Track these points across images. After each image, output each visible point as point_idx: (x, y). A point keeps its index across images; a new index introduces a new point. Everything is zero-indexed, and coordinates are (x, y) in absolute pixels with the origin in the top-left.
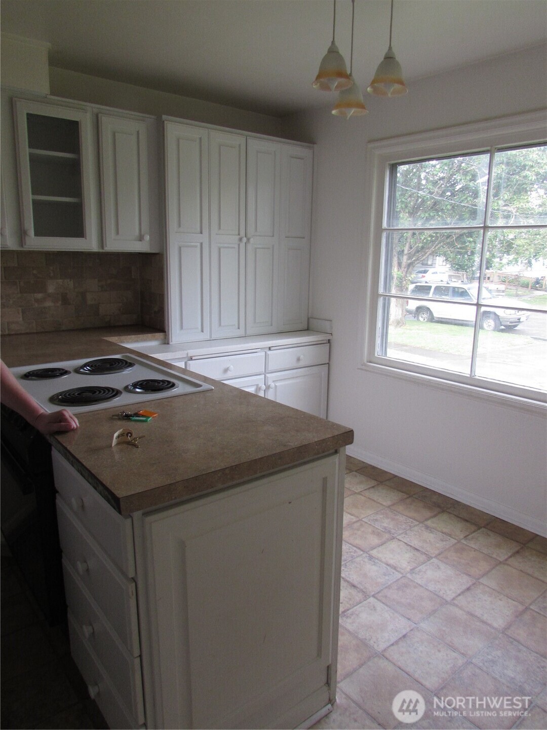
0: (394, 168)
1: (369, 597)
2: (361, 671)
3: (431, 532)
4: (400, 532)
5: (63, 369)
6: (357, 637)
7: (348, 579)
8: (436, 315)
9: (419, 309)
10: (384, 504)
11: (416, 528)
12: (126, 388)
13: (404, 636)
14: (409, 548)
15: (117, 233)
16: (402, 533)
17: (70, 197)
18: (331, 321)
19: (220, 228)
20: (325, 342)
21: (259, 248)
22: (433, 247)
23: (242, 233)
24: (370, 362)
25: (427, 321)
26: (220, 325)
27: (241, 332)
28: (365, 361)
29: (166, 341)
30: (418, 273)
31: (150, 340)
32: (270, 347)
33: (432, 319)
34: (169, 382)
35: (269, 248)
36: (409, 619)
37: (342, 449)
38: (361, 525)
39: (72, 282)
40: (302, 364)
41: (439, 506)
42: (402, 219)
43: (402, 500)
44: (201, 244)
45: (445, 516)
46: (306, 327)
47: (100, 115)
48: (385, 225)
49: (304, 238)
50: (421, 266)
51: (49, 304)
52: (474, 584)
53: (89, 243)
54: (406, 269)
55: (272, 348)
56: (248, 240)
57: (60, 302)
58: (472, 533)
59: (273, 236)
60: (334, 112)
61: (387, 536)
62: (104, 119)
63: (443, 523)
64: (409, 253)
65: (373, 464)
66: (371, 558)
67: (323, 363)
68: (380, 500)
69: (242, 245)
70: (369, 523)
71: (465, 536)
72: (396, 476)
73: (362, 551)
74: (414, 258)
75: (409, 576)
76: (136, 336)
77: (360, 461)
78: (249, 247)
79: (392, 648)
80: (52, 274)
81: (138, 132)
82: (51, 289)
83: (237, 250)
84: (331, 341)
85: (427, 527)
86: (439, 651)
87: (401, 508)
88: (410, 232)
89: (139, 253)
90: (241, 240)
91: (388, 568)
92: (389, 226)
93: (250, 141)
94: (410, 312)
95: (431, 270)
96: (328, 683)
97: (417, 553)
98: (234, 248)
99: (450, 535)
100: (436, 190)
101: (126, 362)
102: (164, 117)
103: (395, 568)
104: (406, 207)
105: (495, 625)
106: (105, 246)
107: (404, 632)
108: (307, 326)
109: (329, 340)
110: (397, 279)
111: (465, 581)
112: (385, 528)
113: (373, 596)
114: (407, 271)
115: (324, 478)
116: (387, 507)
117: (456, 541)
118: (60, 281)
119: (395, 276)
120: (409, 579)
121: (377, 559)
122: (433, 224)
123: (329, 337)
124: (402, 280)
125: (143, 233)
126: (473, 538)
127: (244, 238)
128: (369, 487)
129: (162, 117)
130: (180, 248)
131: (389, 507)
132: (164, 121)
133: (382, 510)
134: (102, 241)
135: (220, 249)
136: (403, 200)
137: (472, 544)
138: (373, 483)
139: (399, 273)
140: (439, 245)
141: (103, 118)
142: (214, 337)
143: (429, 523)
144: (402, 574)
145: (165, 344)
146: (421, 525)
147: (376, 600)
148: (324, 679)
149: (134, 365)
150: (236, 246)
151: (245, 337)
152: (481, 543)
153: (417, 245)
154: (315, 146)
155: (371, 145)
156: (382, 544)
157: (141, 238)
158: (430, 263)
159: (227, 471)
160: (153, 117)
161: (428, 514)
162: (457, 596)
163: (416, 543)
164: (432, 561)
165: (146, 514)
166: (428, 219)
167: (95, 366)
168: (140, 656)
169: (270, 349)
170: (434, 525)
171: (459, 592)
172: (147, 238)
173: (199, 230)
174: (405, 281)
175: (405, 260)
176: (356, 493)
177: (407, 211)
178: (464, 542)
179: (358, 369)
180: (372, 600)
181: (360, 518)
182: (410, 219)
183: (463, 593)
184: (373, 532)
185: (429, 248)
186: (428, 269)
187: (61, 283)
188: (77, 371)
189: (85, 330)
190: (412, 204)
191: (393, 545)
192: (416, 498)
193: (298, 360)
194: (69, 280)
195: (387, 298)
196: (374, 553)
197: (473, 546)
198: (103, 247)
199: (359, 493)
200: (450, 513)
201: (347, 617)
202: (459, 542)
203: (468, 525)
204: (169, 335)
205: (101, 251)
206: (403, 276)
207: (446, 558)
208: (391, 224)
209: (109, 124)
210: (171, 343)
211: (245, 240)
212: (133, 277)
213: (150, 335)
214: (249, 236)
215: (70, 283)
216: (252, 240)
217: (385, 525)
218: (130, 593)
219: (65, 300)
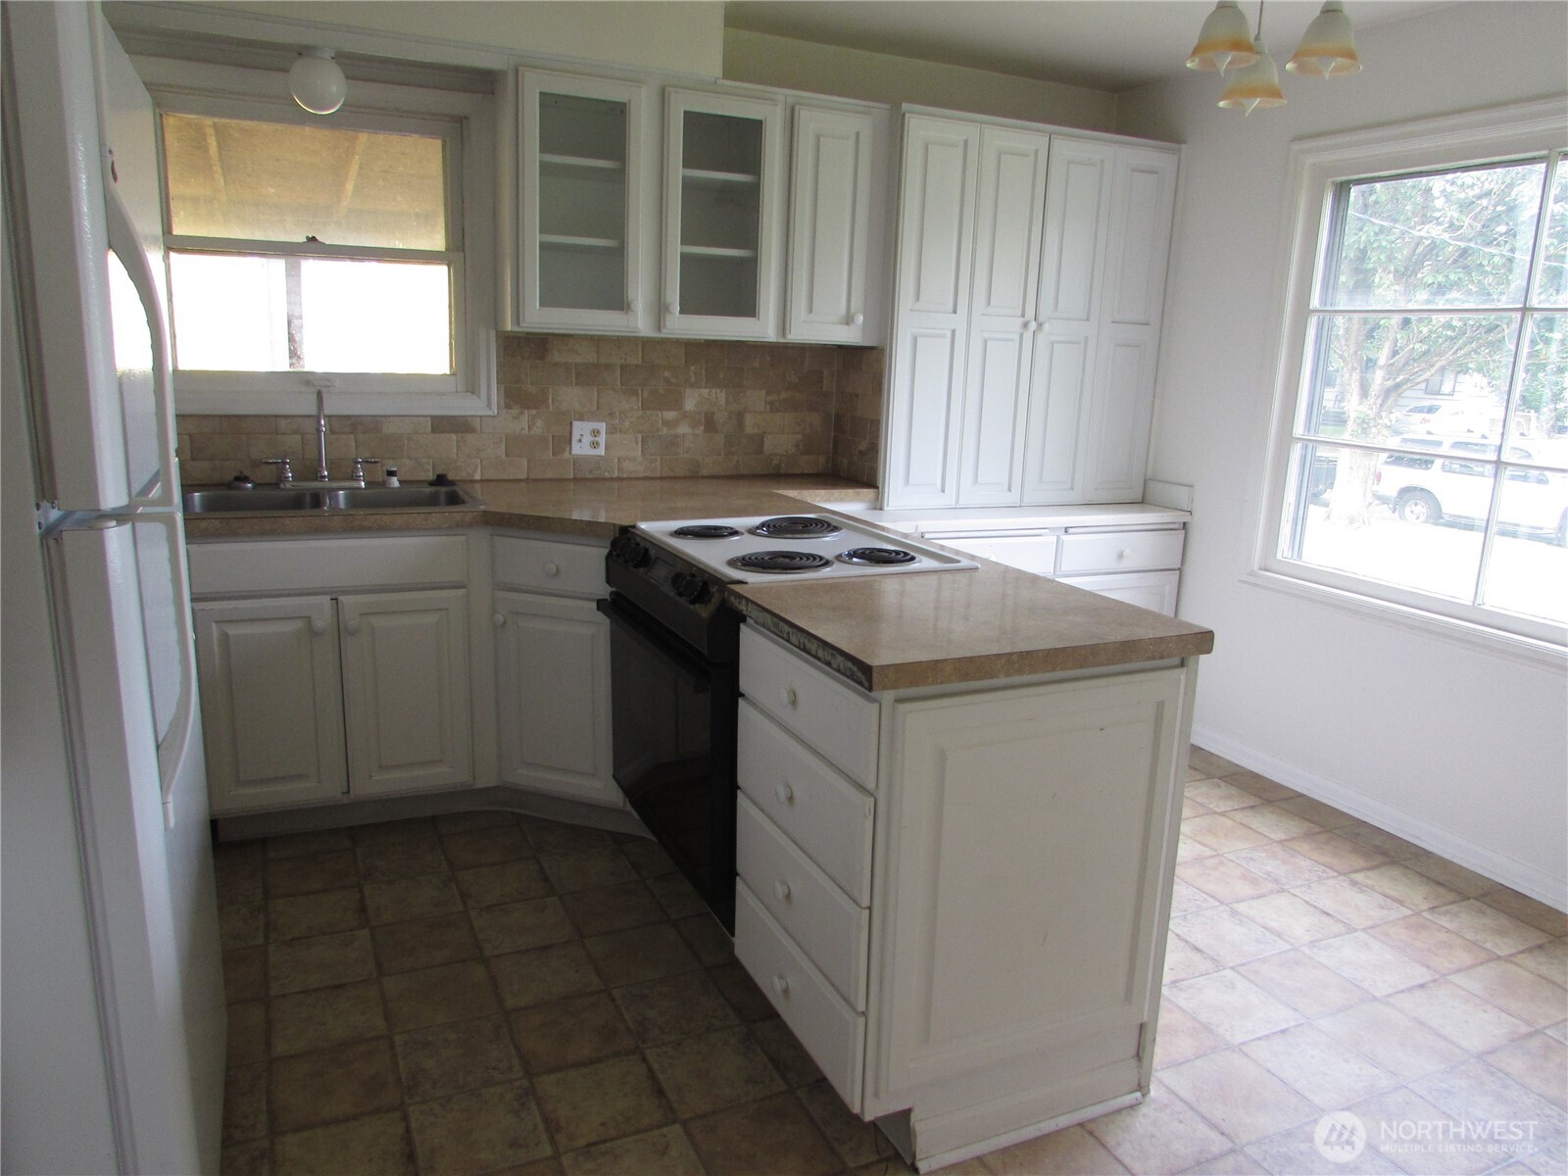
0: (1342, 190)
1: (1224, 969)
2: (1198, 1062)
3: (1362, 892)
4: (1299, 883)
5: (731, 528)
6: (1195, 1019)
7: (1188, 938)
8: (1448, 508)
9: (1408, 493)
10: (1272, 836)
11: (1331, 882)
12: (839, 558)
13: (1283, 1031)
14: (1312, 909)
15: (810, 310)
16: (1301, 886)
17: (738, 248)
18: (1190, 486)
19: (989, 303)
20: (1176, 526)
21: (1059, 342)
22: (1452, 352)
23: (1030, 314)
24: (1266, 570)
25: (1426, 522)
26: (976, 481)
27: (1013, 498)
28: (1256, 567)
29: (878, 505)
30: (1410, 411)
31: (851, 500)
32: (1066, 528)
33: (1437, 516)
34: (906, 554)
35: (1076, 343)
36: (1296, 1010)
37: (1192, 658)
38: (1221, 863)
39: (724, 392)
40: (1126, 564)
41: (1385, 854)
42: (1379, 287)
43: (1307, 836)
44: (954, 332)
45: (1395, 872)
46: (1139, 498)
47: (797, 107)
48: (1315, 302)
49: (1147, 324)
50: (1424, 396)
51: (684, 429)
52: (1435, 981)
53: (761, 328)
54: (1379, 402)
55: (1071, 531)
56: (1040, 325)
57: (702, 428)
58: (1446, 904)
59: (1088, 320)
60: (1222, 104)
61: (1271, 886)
62: (804, 115)
63: (1388, 882)
64: (1392, 364)
65: (1256, 770)
66: (1234, 913)
67: (1169, 567)
68: (1264, 830)
69: (1028, 336)
70: (1237, 861)
71: (1431, 906)
72: (1302, 795)
73: (1219, 901)
74: (1401, 377)
75: (1306, 950)
76: (827, 491)
77: (1229, 761)
78: (1040, 337)
79: (1258, 1042)
80: (693, 380)
81: (858, 134)
82: (690, 404)
83: (1018, 344)
84: (1187, 526)
85: (1354, 883)
86: (1347, 1061)
87: (1305, 847)
88: (1396, 319)
89: (840, 347)
90: (1025, 325)
91: (1266, 932)
92: (1325, 305)
93: (1057, 143)
94: (1383, 500)
95: (1445, 405)
96: (1138, 1056)
97: (1326, 920)
98: (1012, 340)
99: (1401, 902)
100: (1467, 221)
101: (829, 525)
102: (905, 106)
103: (1279, 935)
104: (1390, 258)
105: (1465, 1044)
106: (788, 332)
107: (1284, 1026)
108: (1141, 494)
109: (1184, 523)
110: (1355, 420)
111: (1421, 974)
112: (1268, 874)
113: (1232, 968)
114: (1381, 405)
115: (1158, 703)
116: (1276, 842)
117: (1412, 912)
118: (705, 391)
119: (1353, 415)
120: (1304, 953)
121: (1247, 917)
122: (1455, 298)
123: (1186, 518)
124: (1368, 423)
125: (852, 310)
126: (1447, 912)
127: (1032, 323)
128: (1244, 805)
129: (901, 104)
130: (915, 340)
131: (1280, 842)
132: (904, 114)
133: (1266, 845)
134: (783, 325)
135: (986, 342)
136: (1384, 244)
137: (1444, 921)
138: (1252, 801)
139: (1361, 408)
140: (1467, 349)
141: (802, 112)
142: (963, 502)
143: (1359, 877)
144: (1291, 944)
145: (876, 509)
146: (1342, 878)
147: (1236, 975)
148: (1133, 1050)
149: (841, 529)
150: (1016, 337)
151: (1019, 507)
152: (1462, 922)
153: (1411, 346)
154: (1183, 146)
155: (1297, 147)
156: (1259, 897)
157: (848, 320)
158: (1447, 388)
159: (1015, 657)
160: (884, 106)
161: (1361, 863)
162: (1395, 993)
163: (1326, 903)
164: (1355, 934)
165: (900, 700)
166: (1441, 289)
167: (774, 526)
168: (870, 908)
169: (1066, 530)
170: (1370, 882)
171: (1401, 988)
172: (860, 319)
173: (950, 307)
174: (1375, 426)
175: (1378, 378)
176: (1215, 813)
177: (1392, 269)
178: (1426, 914)
179: (1240, 581)
180: (1228, 973)
181: (1221, 853)
182: (1397, 287)
183: (1410, 989)
184: (1244, 877)
185: (1440, 354)
186: (1435, 403)
187: (706, 395)
188: (752, 531)
189: (737, 477)
190: (1405, 252)
191: (1282, 900)
192: (1338, 835)
193: (1121, 556)
194: (718, 391)
195: (1310, 445)
196: (1241, 907)
197: (1447, 925)
198: (784, 335)
199: (1223, 814)
200: (1407, 867)
201: (1180, 990)
202: (1417, 914)
203: (1442, 891)
204: (883, 492)
205: (782, 340)
206: (1372, 416)
207: (1387, 935)
208: (1329, 301)
209: (810, 122)
210: (886, 508)
211: (1033, 325)
212: (824, 389)
213: (851, 492)
214: (1041, 318)
215: (720, 396)
216: (1046, 326)
217: (1269, 868)
218: (867, 811)
219: (710, 424)
